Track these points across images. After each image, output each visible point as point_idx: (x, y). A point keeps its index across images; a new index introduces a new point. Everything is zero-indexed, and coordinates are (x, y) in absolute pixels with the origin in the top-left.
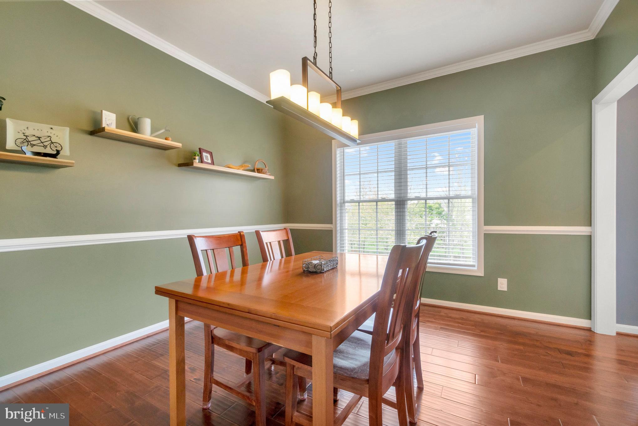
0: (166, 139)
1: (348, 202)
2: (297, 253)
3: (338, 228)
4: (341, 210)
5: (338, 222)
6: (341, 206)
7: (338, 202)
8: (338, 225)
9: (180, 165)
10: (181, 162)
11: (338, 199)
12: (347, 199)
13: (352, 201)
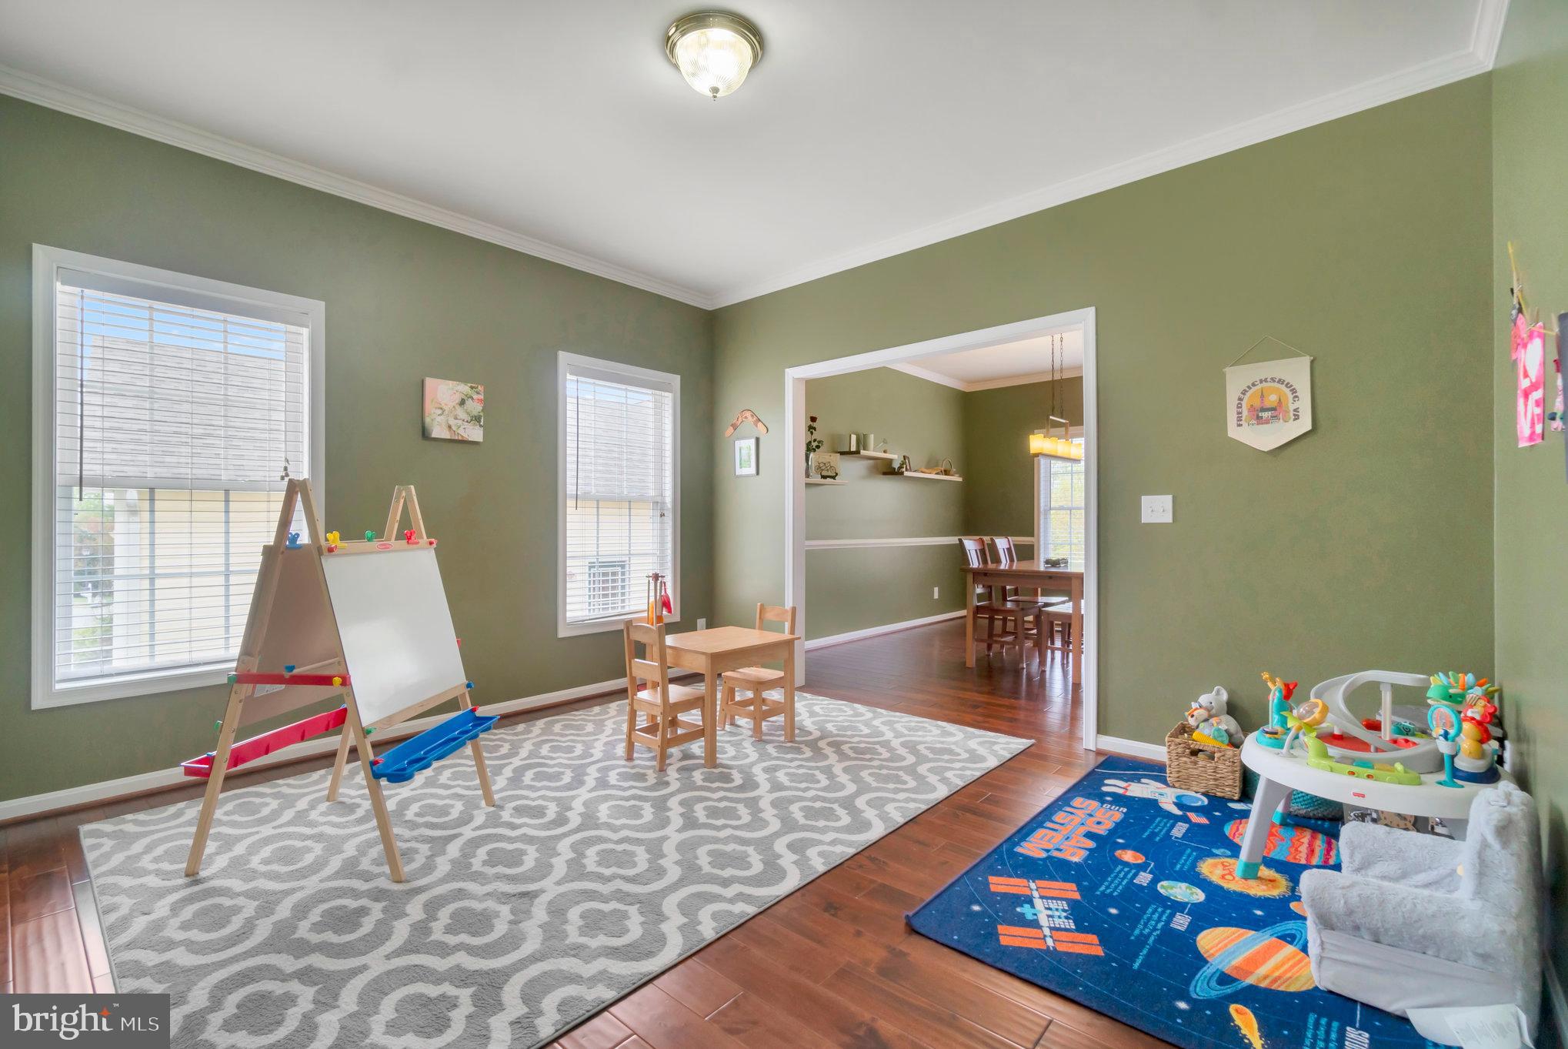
0: (885, 452)
1: (1055, 509)
2: (1018, 560)
3: (1042, 542)
4: (1046, 518)
5: (1042, 534)
6: (1046, 514)
7: (1042, 509)
8: (1042, 538)
9: (885, 474)
10: (885, 471)
11: (1042, 504)
12: (1053, 505)
13: (1061, 508)
